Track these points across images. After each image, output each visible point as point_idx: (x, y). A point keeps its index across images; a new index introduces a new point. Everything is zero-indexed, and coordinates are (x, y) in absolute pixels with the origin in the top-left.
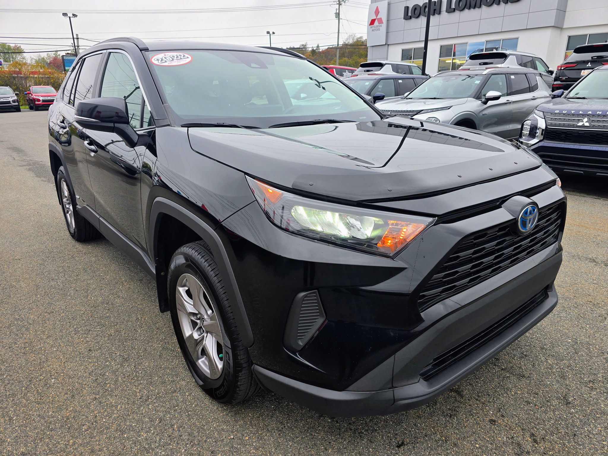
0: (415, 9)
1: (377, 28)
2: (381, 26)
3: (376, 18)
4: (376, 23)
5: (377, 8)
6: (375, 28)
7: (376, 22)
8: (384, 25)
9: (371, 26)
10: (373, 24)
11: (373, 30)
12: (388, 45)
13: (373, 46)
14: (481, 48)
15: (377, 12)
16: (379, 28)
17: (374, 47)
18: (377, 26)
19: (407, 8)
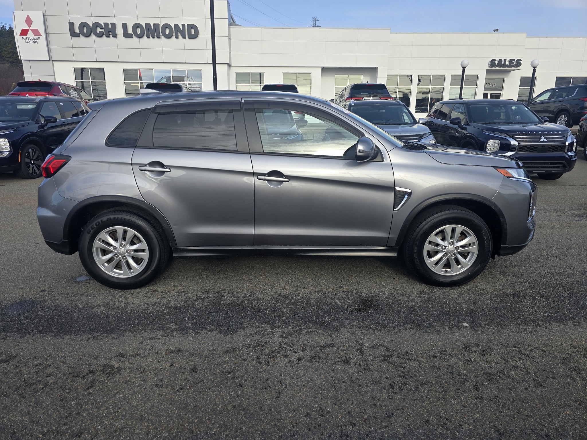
0: (84, 26)
1: (34, 40)
2: (39, 38)
3: (27, 28)
4: (30, 34)
5: (28, 16)
6: (30, 40)
7: (30, 32)
8: (43, 38)
9: (23, 36)
10: (26, 35)
11: (26, 42)
12: (53, 61)
13: (29, 60)
14: (168, 75)
15: (29, 21)
16: (36, 40)
17: (31, 62)
18: (33, 38)
19: (71, 25)
